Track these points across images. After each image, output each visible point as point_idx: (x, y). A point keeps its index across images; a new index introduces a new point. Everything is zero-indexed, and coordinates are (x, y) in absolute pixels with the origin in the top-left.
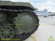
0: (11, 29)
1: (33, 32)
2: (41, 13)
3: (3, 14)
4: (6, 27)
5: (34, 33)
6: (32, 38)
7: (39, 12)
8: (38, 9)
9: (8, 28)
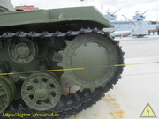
0: (52, 81)
1: (109, 86)
2: (126, 26)
3: (28, 44)
4: (39, 78)
5: (112, 87)
6: (108, 100)
7: (121, 23)
8: (115, 17)
9: (45, 80)
